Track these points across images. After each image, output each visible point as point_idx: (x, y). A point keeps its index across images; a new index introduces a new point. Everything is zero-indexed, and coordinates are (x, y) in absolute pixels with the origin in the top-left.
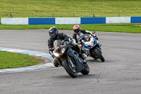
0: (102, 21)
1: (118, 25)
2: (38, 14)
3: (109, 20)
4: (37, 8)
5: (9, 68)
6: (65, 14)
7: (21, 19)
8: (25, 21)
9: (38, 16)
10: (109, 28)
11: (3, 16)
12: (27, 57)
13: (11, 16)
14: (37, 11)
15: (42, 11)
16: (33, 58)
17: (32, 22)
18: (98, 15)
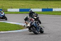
0: (51, 10)
1: (58, 12)
2: (23, 7)
3: (54, 10)
4: (23, 4)
5: (11, 30)
6: (35, 7)
7: (16, 9)
8: (18, 10)
9: (23, 8)
10: (54, 13)
11: (8, 8)
12: (18, 26)
13: (12, 8)
14: (23, 6)
15: (25, 6)
16: (21, 26)
17: (21, 10)
18: (49, 8)
